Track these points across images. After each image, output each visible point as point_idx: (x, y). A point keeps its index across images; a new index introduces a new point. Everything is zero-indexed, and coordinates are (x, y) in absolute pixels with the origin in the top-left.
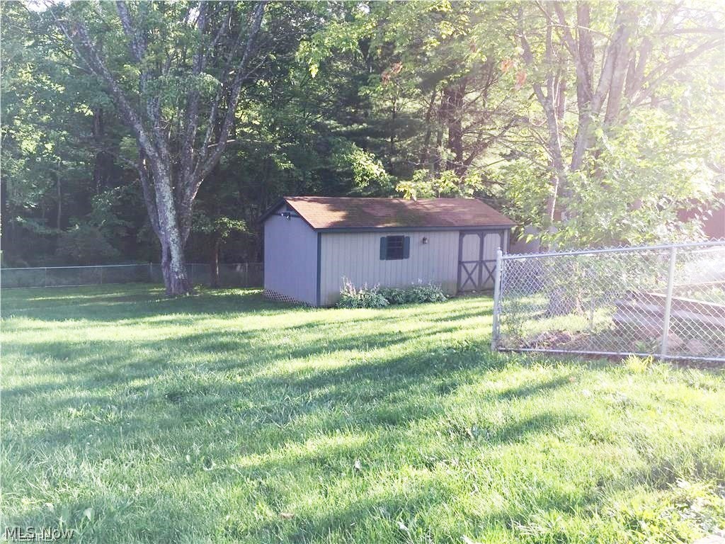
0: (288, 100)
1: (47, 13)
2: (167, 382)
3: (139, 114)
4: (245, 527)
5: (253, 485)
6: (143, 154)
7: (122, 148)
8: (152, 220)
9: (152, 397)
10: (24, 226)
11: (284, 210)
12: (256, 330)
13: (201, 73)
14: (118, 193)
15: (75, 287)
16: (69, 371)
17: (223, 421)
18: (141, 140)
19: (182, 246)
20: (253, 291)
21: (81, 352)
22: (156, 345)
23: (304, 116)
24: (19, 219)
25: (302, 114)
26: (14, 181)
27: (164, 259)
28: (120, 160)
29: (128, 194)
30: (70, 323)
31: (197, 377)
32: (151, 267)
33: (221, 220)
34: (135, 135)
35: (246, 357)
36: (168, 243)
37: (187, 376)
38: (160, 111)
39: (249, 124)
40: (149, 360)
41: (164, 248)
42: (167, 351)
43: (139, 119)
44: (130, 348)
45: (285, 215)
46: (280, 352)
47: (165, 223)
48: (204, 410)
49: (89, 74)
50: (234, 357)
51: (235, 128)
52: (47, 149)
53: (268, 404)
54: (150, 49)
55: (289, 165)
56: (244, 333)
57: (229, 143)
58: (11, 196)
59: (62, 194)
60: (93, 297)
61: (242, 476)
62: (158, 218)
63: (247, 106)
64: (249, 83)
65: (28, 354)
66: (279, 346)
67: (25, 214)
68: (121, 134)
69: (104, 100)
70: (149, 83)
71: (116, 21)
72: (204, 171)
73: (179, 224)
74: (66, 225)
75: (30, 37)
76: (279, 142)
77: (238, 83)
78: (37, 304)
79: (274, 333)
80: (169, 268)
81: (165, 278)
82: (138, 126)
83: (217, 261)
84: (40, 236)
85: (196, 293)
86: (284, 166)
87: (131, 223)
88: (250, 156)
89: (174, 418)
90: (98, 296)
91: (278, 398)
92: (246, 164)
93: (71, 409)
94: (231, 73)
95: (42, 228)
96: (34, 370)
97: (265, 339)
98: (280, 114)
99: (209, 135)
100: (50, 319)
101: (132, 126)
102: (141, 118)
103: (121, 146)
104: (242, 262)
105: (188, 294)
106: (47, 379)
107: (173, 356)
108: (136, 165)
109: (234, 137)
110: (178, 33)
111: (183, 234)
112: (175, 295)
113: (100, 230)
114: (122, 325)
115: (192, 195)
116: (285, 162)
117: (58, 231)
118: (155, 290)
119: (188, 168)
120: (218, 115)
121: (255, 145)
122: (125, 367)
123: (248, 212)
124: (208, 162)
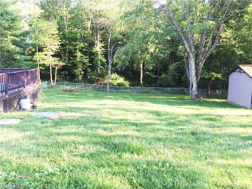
0: (243, 27)
1: (159, 8)
2: (191, 128)
3: (185, 38)
4: (220, 184)
5: (223, 170)
6: (186, 51)
7: (179, 49)
8: (187, 73)
9: (186, 132)
10: (149, 75)
11: (238, 70)
12: (224, 115)
13: (209, 21)
14: (177, 64)
15: (162, 94)
16: (160, 120)
17: (211, 145)
18: (185, 46)
19: (197, 82)
20: (223, 100)
21: (164, 115)
22: (187, 116)
23: (249, 33)
24: (147, 73)
25: (248, 32)
26: (147, 61)
27: (191, 87)
28: (178, 53)
29: (180, 65)
30: (160, 105)
31: (201, 128)
32: (185, 89)
33: (212, 73)
34: (183, 45)
35: (220, 124)
36: (192, 81)
37: (198, 128)
38: (193, 36)
39: (226, 38)
40: (185, 120)
41: (191, 83)
42: (190, 118)
43: (185, 39)
44: (179, 115)
45: (239, 72)
46: (234, 124)
47: (192, 75)
48: (204, 140)
49: (171, 26)
50: (215, 123)
51: (220, 39)
52: (157, 51)
53: (229, 142)
54: (190, 15)
55: (242, 52)
56: (219, 115)
57: (217, 45)
58: (145, 66)
59: (159, 65)
60: (167, 98)
61: (219, 166)
62: (189, 73)
63: (225, 31)
64: (226, 22)
65: (149, 113)
66: (233, 122)
67: (149, 71)
68: (179, 45)
69: (175, 34)
70: (190, 27)
71: (180, 7)
72: (207, 56)
73: (197, 75)
74: (160, 75)
75: (154, 16)
76: (238, 43)
77: (222, 23)
78: (151, 99)
79: (231, 117)
80: (192, 90)
81: (190, 93)
82: (185, 42)
83: (209, 88)
84: (152, 78)
85: (201, 99)
86: (239, 53)
87: (180, 74)
88: (225, 50)
89: (193, 141)
90: (169, 97)
91: (233, 141)
92: (223, 53)
93: (161, 132)
94: (220, 19)
95: (153, 75)
96: (151, 118)
97: (227, 119)
98: (239, 33)
99: (210, 43)
100: (155, 103)
101: (183, 42)
102: (186, 39)
103: (178, 49)
104: (219, 89)
105: (198, 99)
106: (154, 121)
107: (193, 120)
108: (183, 55)
109: (219, 43)
110: (201, 8)
111: (198, 78)
112: (193, 99)
113: (170, 76)
114: (176, 108)
115: (202, 64)
116: (240, 51)
117: (158, 76)
118: (186, 97)
119: (201, 55)
120: (213, 35)
121: (227, 45)
122: (177, 121)
123: (222, 71)
124: (208, 53)
